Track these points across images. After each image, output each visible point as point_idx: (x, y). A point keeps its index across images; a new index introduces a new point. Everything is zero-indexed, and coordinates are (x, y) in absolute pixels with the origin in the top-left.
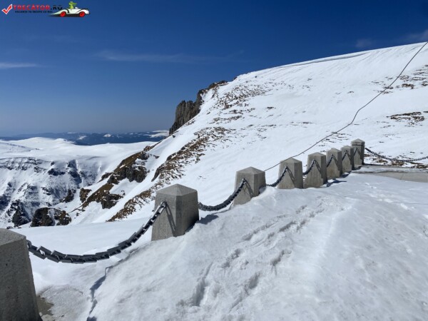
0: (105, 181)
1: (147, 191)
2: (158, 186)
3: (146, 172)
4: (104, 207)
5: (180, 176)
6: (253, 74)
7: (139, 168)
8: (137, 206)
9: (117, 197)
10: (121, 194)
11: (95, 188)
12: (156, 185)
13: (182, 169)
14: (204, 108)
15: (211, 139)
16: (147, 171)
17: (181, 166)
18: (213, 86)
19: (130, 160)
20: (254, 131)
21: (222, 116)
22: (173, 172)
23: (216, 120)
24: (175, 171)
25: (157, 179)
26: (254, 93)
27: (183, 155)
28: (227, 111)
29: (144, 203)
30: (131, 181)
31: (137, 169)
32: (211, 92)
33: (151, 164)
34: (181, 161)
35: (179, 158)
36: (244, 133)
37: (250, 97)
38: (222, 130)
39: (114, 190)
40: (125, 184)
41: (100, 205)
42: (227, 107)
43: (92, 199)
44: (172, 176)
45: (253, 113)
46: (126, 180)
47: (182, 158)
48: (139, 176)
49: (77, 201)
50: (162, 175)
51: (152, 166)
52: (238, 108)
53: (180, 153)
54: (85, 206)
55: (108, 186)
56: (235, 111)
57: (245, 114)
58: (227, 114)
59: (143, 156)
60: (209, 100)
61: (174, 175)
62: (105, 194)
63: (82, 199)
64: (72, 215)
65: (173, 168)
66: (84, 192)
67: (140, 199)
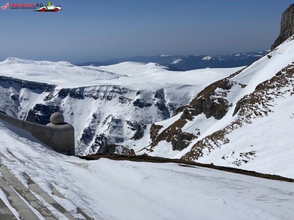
0: (179, 116)
1: (220, 131)
2: (235, 125)
3: (227, 106)
4: (174, 149)
5: (266, 113)
7: (219, 99)
8: (205, 150)
9: (190, 137)
10: (195, 133)
11: (166, 124)
12: (234, 123)
13: (270, 102)
16: (229, 104)
17: (270, 99)
19: (210, 89)
22: (256, 107)
24: (261, 106)
25: (236, 115)
27: (275, 83)
29: (214, 146)
30: (208, 117)
31: (216, 101)
34: (271, 91)
35: (268, 88)
39: (188, 127)
40: (201, 120)
41: (170, 145)
43: (162, 137)
44: (255, 113)
46: (202, 116)
47: (274, 87)
48: (218, 111)
50: (243, 111)
55: (181, 123)
59: (225, 84)
61: (258, 111)
62: (176, 133)
63: (152, 137)
65: (258, 101)
66: (156, 128)
67: (210, 141)
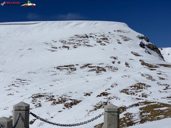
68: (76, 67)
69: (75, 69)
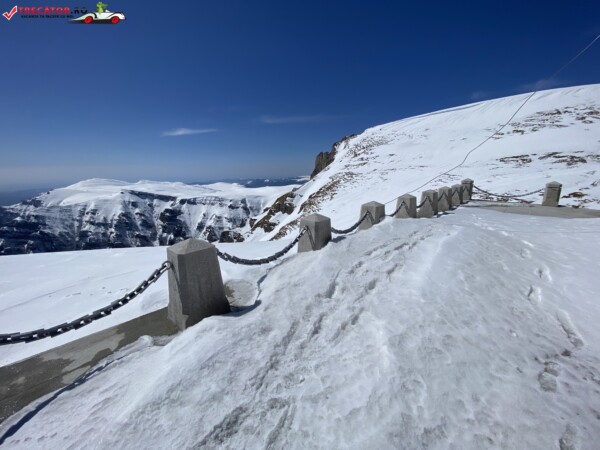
0: (266, 214)
1: (295, 221)
3: (294, 207)
4: (266, 231)
6: (378, 127)
7: (289, 204)
9: (274, 225)
10: (277, 222)
11: (259, 218)
12: (301, 216)
13: (320, 205)
14: (337, 157)
15: (342, 181)
17: (319, 203)
18: (345, 139)
19: (283, 198)
20: (377, 174)
21: (352, 163)
22: (313, 207)
23: (346, 166)
24: (315, 207)
25: (302, 212)
26: (379, 143)
27: (321, 194)
28: (356, 158)
29: (293, 229)
30: (283, 213)
31: (287, 205)
32: (343, 144)
33: (298, 201)
34: (319, 198)
35: (317, 197)
36: (369, 176)
37: (375, 147)
38: (351, 174)
39: (272, 220)
40: (280, 215)
41: (262, 230)
42: (356, 155)
43: (257, 225)
44: (312, 210)
45: (377, 159)
46: (280, 213)
48: (289, 210)
49: (248, 227)
50: (305, 209)
51: (298, 203)
52: (364, 156)
53: (318, 193)
54: (253, 230)
55: (268, 217)
56: (362, 159)
57: (371, 161)
58: (356, 161)
59: (291, 195)
60: (342, 151)
61: (314, 209)
62: (266, 223)
63: (251, 226)
64: (245, 236)
65: (313, 204)
66: (252, 221)
67: (290, 226)
68: (531, 157)
69: (530, 161)
